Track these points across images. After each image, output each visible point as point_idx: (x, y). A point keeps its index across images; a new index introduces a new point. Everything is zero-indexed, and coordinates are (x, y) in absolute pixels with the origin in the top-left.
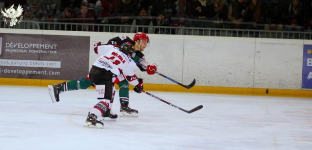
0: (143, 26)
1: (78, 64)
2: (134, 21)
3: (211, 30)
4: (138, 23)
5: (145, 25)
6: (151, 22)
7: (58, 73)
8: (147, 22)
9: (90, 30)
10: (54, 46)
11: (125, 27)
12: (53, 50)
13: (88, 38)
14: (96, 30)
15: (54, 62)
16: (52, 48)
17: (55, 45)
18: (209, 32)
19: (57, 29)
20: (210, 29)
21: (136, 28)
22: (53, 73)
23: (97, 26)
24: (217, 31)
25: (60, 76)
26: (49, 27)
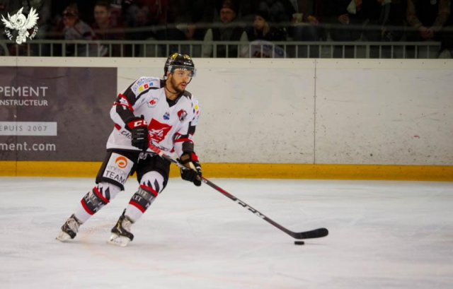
0: (227, 43)
1: (93, 126)
2: (209, 33)
3: (371, 47)
4: (217, 35)
5: (231, 39)
6: (245, 33)
7: (52, 147)
8: (236, 35)
9: (115, 53)
10: (41, 91)
11: (188, 46)
12: (41, 98)
13: (113, 71)
14: (128, 54)
15: (43, 124)
16: (37, 94)
17: (44, 88)
18: (368, 50)
19: (46, 54)
20: (368, 44)
21: (212, 46)
22: (42, 147)
23: (130, 46)
24: (383, 47)
25: (57, 151)
26: (29, 51)
